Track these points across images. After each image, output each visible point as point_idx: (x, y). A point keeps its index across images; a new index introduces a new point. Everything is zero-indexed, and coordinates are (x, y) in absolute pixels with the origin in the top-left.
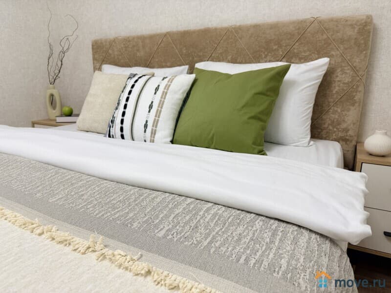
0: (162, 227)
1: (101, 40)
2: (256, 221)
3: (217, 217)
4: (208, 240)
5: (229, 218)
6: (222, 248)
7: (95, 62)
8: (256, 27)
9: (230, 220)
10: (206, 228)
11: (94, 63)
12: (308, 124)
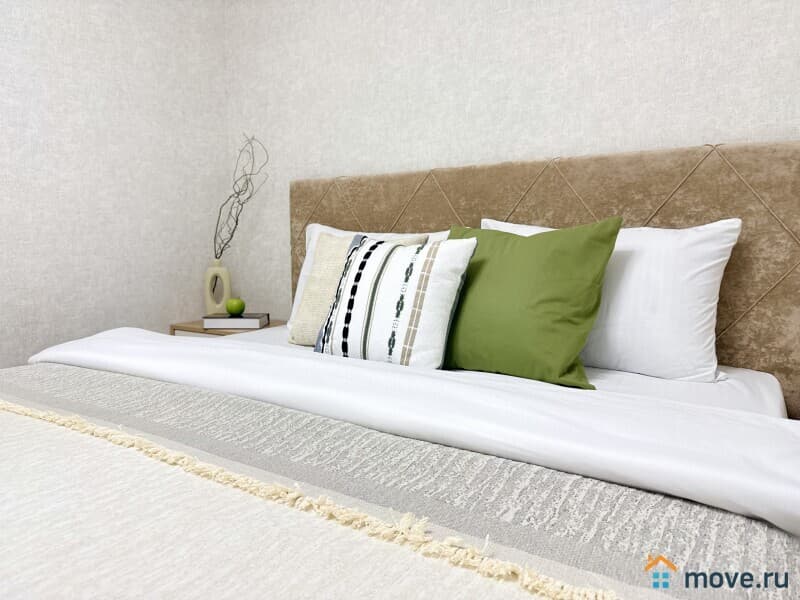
0: (505, 508)
1: (308, 181)
2: (667, 505)
3: (597, 497)
4: (594, 530)
5: (618, 498)
6: (620, 543)
7: (294, 220)
8: (601, 161)
9: (621, 500)
10: (583, 512)
11: (291, 222)
12: (709, 340)
